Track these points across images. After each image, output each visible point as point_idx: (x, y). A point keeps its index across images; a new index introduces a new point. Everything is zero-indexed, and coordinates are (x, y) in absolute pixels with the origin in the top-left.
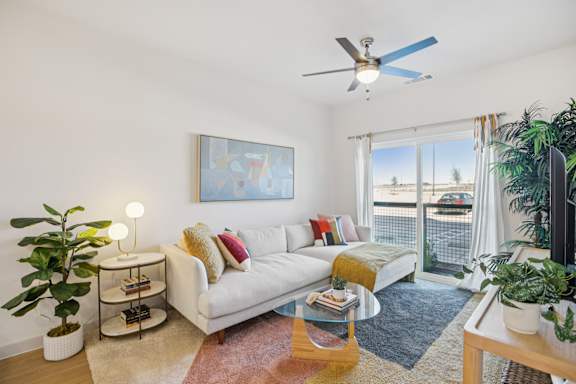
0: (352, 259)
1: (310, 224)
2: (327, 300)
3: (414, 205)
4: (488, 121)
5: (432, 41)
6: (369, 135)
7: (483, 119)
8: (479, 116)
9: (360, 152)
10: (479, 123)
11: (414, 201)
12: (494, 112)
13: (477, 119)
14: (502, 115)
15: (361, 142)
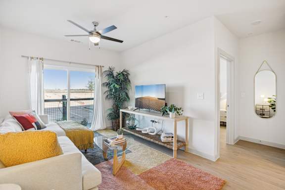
4: (100, 68)
7: (98, 66)
10: (97, 68)
12: (102, 65)
13: (96, 66)
14: (103, 67)
15: (35, 62)
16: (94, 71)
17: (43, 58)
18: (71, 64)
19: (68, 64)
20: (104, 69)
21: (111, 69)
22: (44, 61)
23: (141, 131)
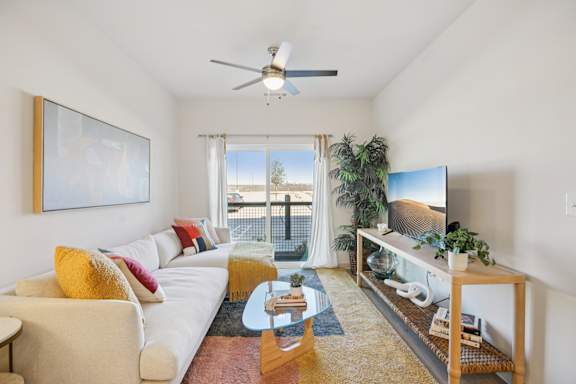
0: (247, 260)
1: (173, 231)
2: (289, 301)
3: (264, 204)
4: (323, 140)
5: (334, 73)
6: (223, 136)
7: (320, 137)
8: (318, 134)
9: (213, 152)
10: (317, 140)
11: (263, 200)
12: (327, 134)
13: (316, 136)
14: (330, 136)
15: (214, 142)
16: (310, 147)
17: (227, 133)
18: (270, 138)
19: (265, 138)
20: (332, 141)
21: (346, 139)
22: (228, 139)
23: (395, 289)
